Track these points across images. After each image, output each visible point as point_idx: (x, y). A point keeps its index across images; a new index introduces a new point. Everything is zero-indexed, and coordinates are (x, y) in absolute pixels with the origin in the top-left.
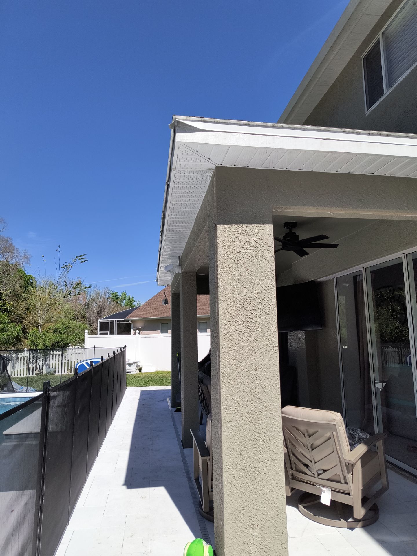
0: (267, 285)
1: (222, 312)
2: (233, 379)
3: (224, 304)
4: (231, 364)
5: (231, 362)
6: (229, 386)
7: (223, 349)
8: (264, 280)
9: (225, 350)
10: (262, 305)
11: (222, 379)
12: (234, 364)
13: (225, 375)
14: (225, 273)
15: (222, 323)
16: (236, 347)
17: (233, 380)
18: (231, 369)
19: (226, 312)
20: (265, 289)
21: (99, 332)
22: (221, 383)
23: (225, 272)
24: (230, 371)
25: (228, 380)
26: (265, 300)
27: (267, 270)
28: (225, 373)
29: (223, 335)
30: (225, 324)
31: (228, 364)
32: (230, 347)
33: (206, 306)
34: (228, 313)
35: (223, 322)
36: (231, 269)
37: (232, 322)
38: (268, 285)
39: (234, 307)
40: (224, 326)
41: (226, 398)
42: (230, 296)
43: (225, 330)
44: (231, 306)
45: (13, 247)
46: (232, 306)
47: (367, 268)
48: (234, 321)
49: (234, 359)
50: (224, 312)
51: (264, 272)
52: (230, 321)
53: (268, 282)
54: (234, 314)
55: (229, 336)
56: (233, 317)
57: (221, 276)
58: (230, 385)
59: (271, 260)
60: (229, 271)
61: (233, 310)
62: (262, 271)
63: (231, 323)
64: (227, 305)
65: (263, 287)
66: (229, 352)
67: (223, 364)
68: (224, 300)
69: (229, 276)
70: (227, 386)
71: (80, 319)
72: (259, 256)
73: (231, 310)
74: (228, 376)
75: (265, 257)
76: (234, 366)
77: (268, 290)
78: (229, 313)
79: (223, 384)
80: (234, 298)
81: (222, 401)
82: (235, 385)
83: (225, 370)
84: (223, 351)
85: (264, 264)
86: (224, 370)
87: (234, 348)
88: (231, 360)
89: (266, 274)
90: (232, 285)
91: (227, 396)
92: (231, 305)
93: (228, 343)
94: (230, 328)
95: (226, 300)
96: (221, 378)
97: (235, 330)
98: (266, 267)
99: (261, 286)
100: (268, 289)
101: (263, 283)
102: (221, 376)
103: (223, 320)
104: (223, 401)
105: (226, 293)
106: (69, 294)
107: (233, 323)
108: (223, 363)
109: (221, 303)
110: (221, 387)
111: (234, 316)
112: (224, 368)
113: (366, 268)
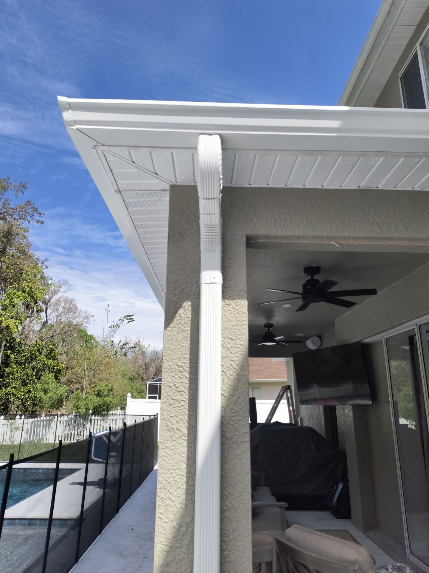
0: (234, 346)
1: (166, 385)
2: (176, 493)
3: (170, 374)
4: (174, 468)
5: (174, 464)
6: (169, 504)
7: (163, 443)
8: (230, 338)
9: (167, 445)
10: (226, 375)
11: (158, 493)
12: (179, 467)
13: (163, 486)
14: (174, 328)
15: (166, 402)
16: (183, 441)
17: (176, 495)
18: (174, 476)
19: (172, 386)
20: (232, 351)
21: (148, 396)
22: (158, 498)
23: (174, 326)
24: (171, 479)
25: (168, 495)
26: (231, 368)
27: (235, 323)
28: (164, 482)
29: (166, 420)
30: (170, 403)
31: (169, 468)
32: (175, 439)
33: (259, 370)
34: (174, 387)
35: (166, 400)
36: (182, 322)
37: (179, 401)
38: (237, 346)
39: (185, 378)
40: (168, 406)
41: (164, 525)
42: (180, 361)
43: (168, 413)
44: (179, 377)
45: (76, 308)
46: (182, 377)
47: (421, 325)
48: (183, 400)
49: (179, 459)
50: (169, 386)
51: (231, 326)
52: (178, 399)
53: (236, 341)
54: (184, 389)
55: (175, 422)
56: (182, 393)
57: (168, 332)
58: (171, 503)
59: (243, 309)
60: (180, 325)
61: (182, 383)
62: (228, 324)
63: (178, 403)
64: (174, 375)
65: (229, 348)
66: (172, 448)
67: (162, 467)
68: (170, 367)
69: (180, 332)
70: (166, 504)
71: (137, 380)
72: (225, 304)
73: (180, 382)
74: (169, 488)
75: (234, 305)
76: (178, 471)
77: (236, 354)
78: (176, 387)
79: (160, 500)
80: (186, 365)
81: (156, 530)
82: (179, 503)
83: (165, 478)
84: (163, 447)
85: (233, 315)
86: (163, 478)
87: (180, 442)
88: (175, 461)
89: (234, 330)
90: (183, 344)
91: (165, 520)
92: (180, 374)
93: (172, 433)
94: (176, 410)
95: (173, 367)
96: (158, 491)
97: (184, 413)
98: (235, 319)
99: (226, 348)
100: (236, 352)
101: (229, 343)
102: (158, 487)
103: (168, 398)
104: (159, 529)
105: (175, 357)
106: (115, 355)
107: (181, 402)
108: (162, 465)
109: (165, 371)
110: (157, 505)
111: (183, 391)
112: (164, 473)
113: (419, 326)
